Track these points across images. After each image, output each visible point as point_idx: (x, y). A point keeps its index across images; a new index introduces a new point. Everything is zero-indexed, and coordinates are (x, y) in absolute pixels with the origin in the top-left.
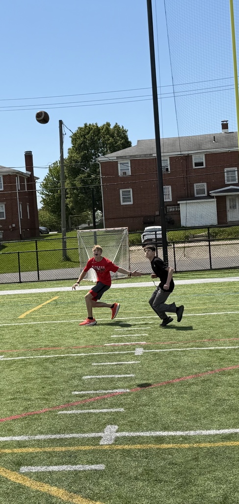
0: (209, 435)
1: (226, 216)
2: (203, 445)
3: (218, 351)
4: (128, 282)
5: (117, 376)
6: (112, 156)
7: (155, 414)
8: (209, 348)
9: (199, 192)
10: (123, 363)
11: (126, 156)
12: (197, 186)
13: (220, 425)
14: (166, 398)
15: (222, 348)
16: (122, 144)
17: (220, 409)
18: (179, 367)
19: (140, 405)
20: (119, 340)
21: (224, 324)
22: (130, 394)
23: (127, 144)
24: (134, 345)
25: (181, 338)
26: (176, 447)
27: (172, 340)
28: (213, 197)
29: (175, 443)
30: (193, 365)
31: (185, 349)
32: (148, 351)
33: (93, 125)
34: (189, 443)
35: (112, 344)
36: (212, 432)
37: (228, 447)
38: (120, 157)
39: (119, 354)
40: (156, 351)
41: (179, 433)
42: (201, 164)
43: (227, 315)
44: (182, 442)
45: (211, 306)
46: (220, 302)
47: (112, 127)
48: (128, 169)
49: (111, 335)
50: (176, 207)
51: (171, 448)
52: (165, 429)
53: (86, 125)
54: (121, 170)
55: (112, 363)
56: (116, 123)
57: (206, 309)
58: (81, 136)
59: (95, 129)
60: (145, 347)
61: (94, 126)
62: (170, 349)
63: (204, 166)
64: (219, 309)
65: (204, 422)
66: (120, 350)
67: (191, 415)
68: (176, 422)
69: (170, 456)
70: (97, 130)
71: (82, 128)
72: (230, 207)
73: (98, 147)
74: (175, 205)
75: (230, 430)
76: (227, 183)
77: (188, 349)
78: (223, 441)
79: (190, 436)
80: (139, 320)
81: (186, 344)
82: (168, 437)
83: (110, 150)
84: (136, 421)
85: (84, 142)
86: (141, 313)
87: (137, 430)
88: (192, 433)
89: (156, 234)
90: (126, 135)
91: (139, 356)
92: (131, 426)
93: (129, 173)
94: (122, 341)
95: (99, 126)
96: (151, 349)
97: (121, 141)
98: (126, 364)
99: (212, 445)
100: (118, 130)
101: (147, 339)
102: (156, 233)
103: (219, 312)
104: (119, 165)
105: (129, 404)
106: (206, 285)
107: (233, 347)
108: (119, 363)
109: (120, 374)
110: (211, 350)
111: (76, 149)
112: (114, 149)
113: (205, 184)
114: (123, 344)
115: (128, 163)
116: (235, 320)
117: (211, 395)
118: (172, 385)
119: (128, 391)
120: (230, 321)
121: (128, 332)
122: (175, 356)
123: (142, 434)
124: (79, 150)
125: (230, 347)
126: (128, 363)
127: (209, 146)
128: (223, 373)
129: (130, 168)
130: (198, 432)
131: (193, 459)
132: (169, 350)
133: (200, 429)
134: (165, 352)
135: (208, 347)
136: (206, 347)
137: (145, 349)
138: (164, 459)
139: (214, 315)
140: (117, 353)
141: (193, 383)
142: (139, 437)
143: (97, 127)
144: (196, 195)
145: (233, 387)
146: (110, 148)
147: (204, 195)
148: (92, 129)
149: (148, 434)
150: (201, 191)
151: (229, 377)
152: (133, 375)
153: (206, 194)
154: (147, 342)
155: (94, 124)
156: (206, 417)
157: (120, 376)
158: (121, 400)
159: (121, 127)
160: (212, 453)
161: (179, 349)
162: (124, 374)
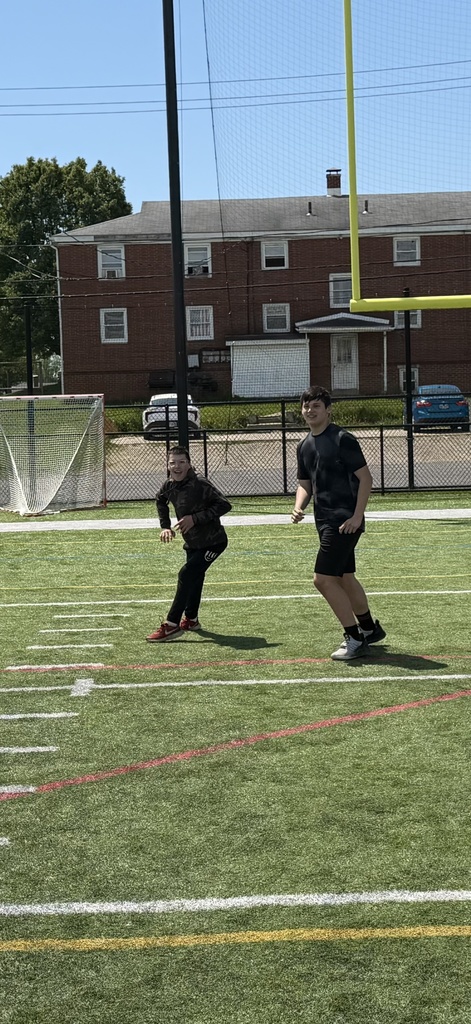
0: (201, 913)
1: (329, 377)
2: (179, 941)
3: (263, 690)
4: (98, 518)
5: (15, 750)
6: (85, 233)
7: (82, 853)
8: (246, 682)
9: (273, 322)
10: (38, 715)
11: (115, 236)
12: (267, 310)
13: (230, 886)
14: (118, 808)
15: (274, 682)
16: (111, 208)
17: (239, 840)
18: (166, 729)
19: (52, 829)
20: (43, 658)
21: (290, 623)
22: (34, 797)
23: (123, 209)
24: (75, 671)
25: (186, 656)
26: (113, 947)
27: (164, 659)
28: (302, 336)
29: (113, 936)
30: (199, 724)
31: (189, 683)
32: (104, 686)
33: (47, 161)
34: (147, 935)
35: (25, 667)
36: (209, 904)
37: (236, 947)
38: (103, 236)
39: (34, 694)
40: (123, 686)
41: (129, 907)
42: (280, 261)
43: (299, 601)
44: (130, 933)
45: (269, 578)
46: (291, 571)
47: (89, 169)
48: (120, 265)
49: (28, 643)
50: (222, 353)
51: (100, 950)
52: (98, 895)
53: (30, 160)
54: (104, 266)
55: (12, 717)
56: (100, 162)
57: (256, 586)
58: (21, 186)
59: (52, 170)
60: (100, 677)
61: (48, 165)
62: (156, 681)
63: (286, 266)
64: (284, 587)
65: (195, 874)
66: (39, 683)
67: (168, 857)
68: (128, 876)
69: (92, 974)
70: (56, 175)
71: (22, 168)
72: (339, 359)
73: (57, 213)
74: (219, 350)
75: (251, 899)
76: (333, 305)
77: (195, 683)
78: (229, 930)
79: (153, 915)
80: (101, 607)
81: (195, 670)
82: (99, 917)
83: (84, 221)
84: (31, 874)
85: (25, 200)
86: (110, 593)
87: (29, 898)
88: (160, 906)
89: (167, 412)
90: (120, 190)
91: (79, 698)
92: (14, 888)
93: (122, 273)
94: (50, 661)
95: (60, 166)
96: (112, 682)
97: (109, 201)
98: (44, 719)
99: (201, 940)
100: (103, 178)
101: (108, 655)
102: (167, 409)
103: (284, 594)
104: (100, 255)
105: (26, 826)
106: (268, 529)
107: (299, 681)
108: (29, 715)
109: (24, 745)
110: (247, 688)
111: (8, 215)
112: (92, 218)
113: (287, 306)
114: (50, 667)
115: (119, 251)
116: (316, 615)
117: (225, 803)
118: (141, 775)
119: (32, 789)
120: (304, 617)
121: (69, 639)
122: (162, 701)
123: (37, 909)
124: (15, 216)
125: (292, 681)
126: (52, 715)
127: (297, 222)
128: (265, 746)
129: (123, 263)
130: (175, 903)
131: (147, 982)
132: (151, 685)
133: (181, 896)
134: (142, 689)
135: (242, 679)
136: (238, 679)
137: (96, 682)
138: (75, 982)
139: (272, 601)
140: (31, 689)
141: (190, 772)
142: (27, 917)
143: (56, 166)
144: (266, 329)
145: (280, 782)
146: (83, 216)
147: (284, 330)
148: (44, 170)
149: (52, 909)
150: (277, 322)
151: (276, 758)
152: (53, 749)
153: (288, 329)
154: (106, 664)
155: (50, 161)
156: (202, 862)
157: (22, 750)
158: (10, 814)
159: (111, 171)
160: (196, 963)
161: (176, 684)
162: (34, 744)
